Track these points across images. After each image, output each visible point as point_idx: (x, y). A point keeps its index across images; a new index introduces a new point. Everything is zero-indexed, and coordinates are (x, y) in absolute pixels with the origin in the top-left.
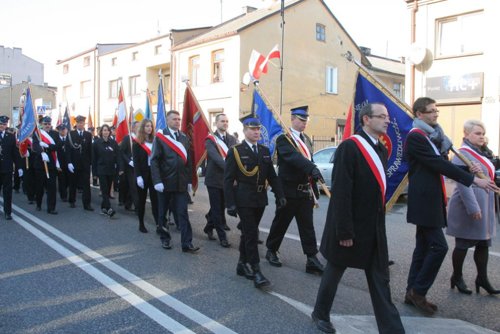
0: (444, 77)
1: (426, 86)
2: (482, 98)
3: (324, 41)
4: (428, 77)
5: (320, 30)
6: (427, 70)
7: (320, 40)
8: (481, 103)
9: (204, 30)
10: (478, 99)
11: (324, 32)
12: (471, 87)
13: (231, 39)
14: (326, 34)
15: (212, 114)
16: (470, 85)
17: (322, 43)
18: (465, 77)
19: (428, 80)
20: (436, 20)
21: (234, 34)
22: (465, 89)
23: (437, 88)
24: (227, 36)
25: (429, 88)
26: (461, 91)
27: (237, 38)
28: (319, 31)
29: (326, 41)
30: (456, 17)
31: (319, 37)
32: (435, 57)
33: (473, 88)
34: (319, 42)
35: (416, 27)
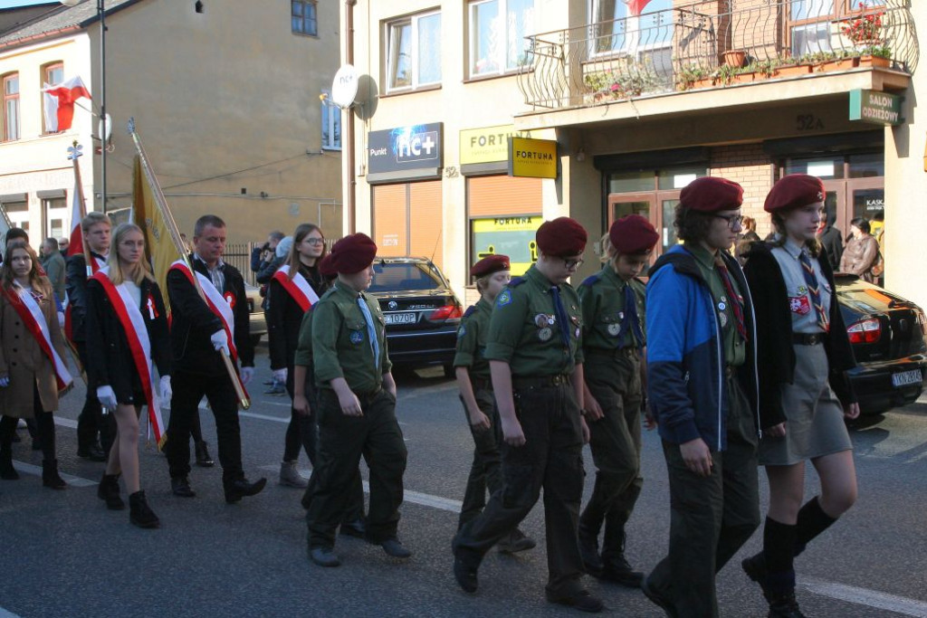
0: (391, 130)
1: (369, 149)
2: (441, 168)
3: (315, 35)
4: (373, 130)
5: (303, 11)
6: (371, 116)
7: (304, 32)
8: (439, 179)
9: (45, 10)
10: (433, 172)
11: (316, 14)
12: (425, 149)
13: (73, 41)
14: (318, 19)
15: (48, 203)
16: (424, 146)
17: (310, 40)
18: (418, 130)
19: (371, 135)
20: (382, 22)
21: (76, 32)
22: (417, 153)
23: (383, 152)
24: (63, 34)
25: (373, 151)
26: (413, 156)
27: (83, 41)
28: (299, 12)
29: (320, 34)
30: (408, 18)
31: (300, 27)
32: (381, 92)
33: (428, 152)
34: (300, 40)
35: (354, 33)
